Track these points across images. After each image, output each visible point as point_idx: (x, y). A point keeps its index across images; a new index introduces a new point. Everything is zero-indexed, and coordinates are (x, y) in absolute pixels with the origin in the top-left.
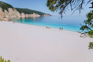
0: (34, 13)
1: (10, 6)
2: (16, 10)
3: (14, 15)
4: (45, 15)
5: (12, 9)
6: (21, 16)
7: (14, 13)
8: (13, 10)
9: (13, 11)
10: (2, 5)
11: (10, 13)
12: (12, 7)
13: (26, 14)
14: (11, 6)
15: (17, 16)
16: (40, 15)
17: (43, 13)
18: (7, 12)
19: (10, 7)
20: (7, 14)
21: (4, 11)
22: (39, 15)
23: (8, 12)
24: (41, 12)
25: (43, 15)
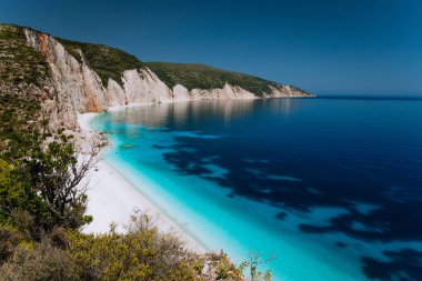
0: (227, 86)
2: (151, 77)
3: (142, 95)
5: (139, 71)
6: (171, 101)
7: (143, 87)
8: (143, 77)
9: (139, 80)
11: (126, 90)
12: (139, 66)
13: (195, 91)
15: (154, 101)
16: (256, 95)
17: (270, 83)
18: (118, 86)
19: (129, 68)
20: (117, 94)
21: (105, 84)
22: (251, 91)
23: (121, 84)
24: (259, 79)
25: (269, 92)
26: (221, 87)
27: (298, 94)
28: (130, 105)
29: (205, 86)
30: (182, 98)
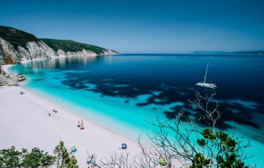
0: (84, 50)
1: (32, 38)
2: (44, 46)
3: (40, 55)
4: (106, 53)
5: (37, 43)
6: (57, 57)
7: (40, 51)
8: (39, 46)
9: (37, 48)
10: (14, 35)
11: (30, 52)
12: (36, 40)
13: (68, 53)
14: (34, 37)
15: (47, 57)
16: (97, 54)
17: (105, 50)
18: (24, 50)
19: (31, 41)
20: (25, 55)
21: (16, 49)
22: (95, 52)
23: (27, 49)
24: (98, 47)
25: (103, 52)
26: (81, 50)
27: (114, 53)
28: (34, 60)
29: (73, 50)
30: (62, 56)
